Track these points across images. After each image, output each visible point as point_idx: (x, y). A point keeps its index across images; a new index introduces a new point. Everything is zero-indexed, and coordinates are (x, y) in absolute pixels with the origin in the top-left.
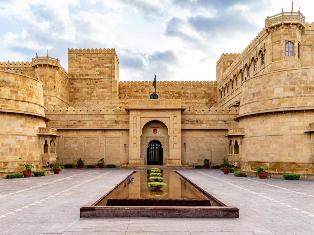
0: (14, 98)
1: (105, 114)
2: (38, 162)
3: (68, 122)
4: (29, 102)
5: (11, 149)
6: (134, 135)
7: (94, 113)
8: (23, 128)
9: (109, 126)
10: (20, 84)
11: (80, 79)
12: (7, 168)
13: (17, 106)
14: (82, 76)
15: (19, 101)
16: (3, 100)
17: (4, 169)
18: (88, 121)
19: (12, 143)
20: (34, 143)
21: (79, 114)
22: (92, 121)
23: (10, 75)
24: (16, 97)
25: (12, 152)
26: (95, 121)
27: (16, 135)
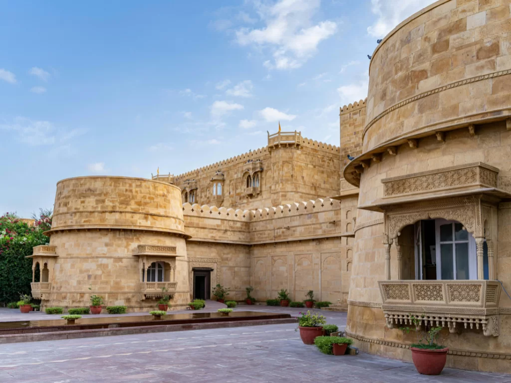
0: (99, 209)
1: (319, 211)
2: (131, 294)
3: (276, 231)
4: (121, 212)
5: (89, 277)
6: (348, 246)
7: (305, 213)
8: (109, 247)
9: (325, 232)
10: (109, 189)
11: (355, 154)
12: (83, 301)
13: (103, 220)
14: (358, 148)
15: (106, 212)
16: (86, 213)
17: (80, 302)
18: (299, 226)
19: (91, 269)
20: (126, 267)
21: (288, 217)
22: (303, 226)
23: (97, 180)
24: (102, 207)
25: (91, 280)
26: (307, 225)
27: (97, 257)
